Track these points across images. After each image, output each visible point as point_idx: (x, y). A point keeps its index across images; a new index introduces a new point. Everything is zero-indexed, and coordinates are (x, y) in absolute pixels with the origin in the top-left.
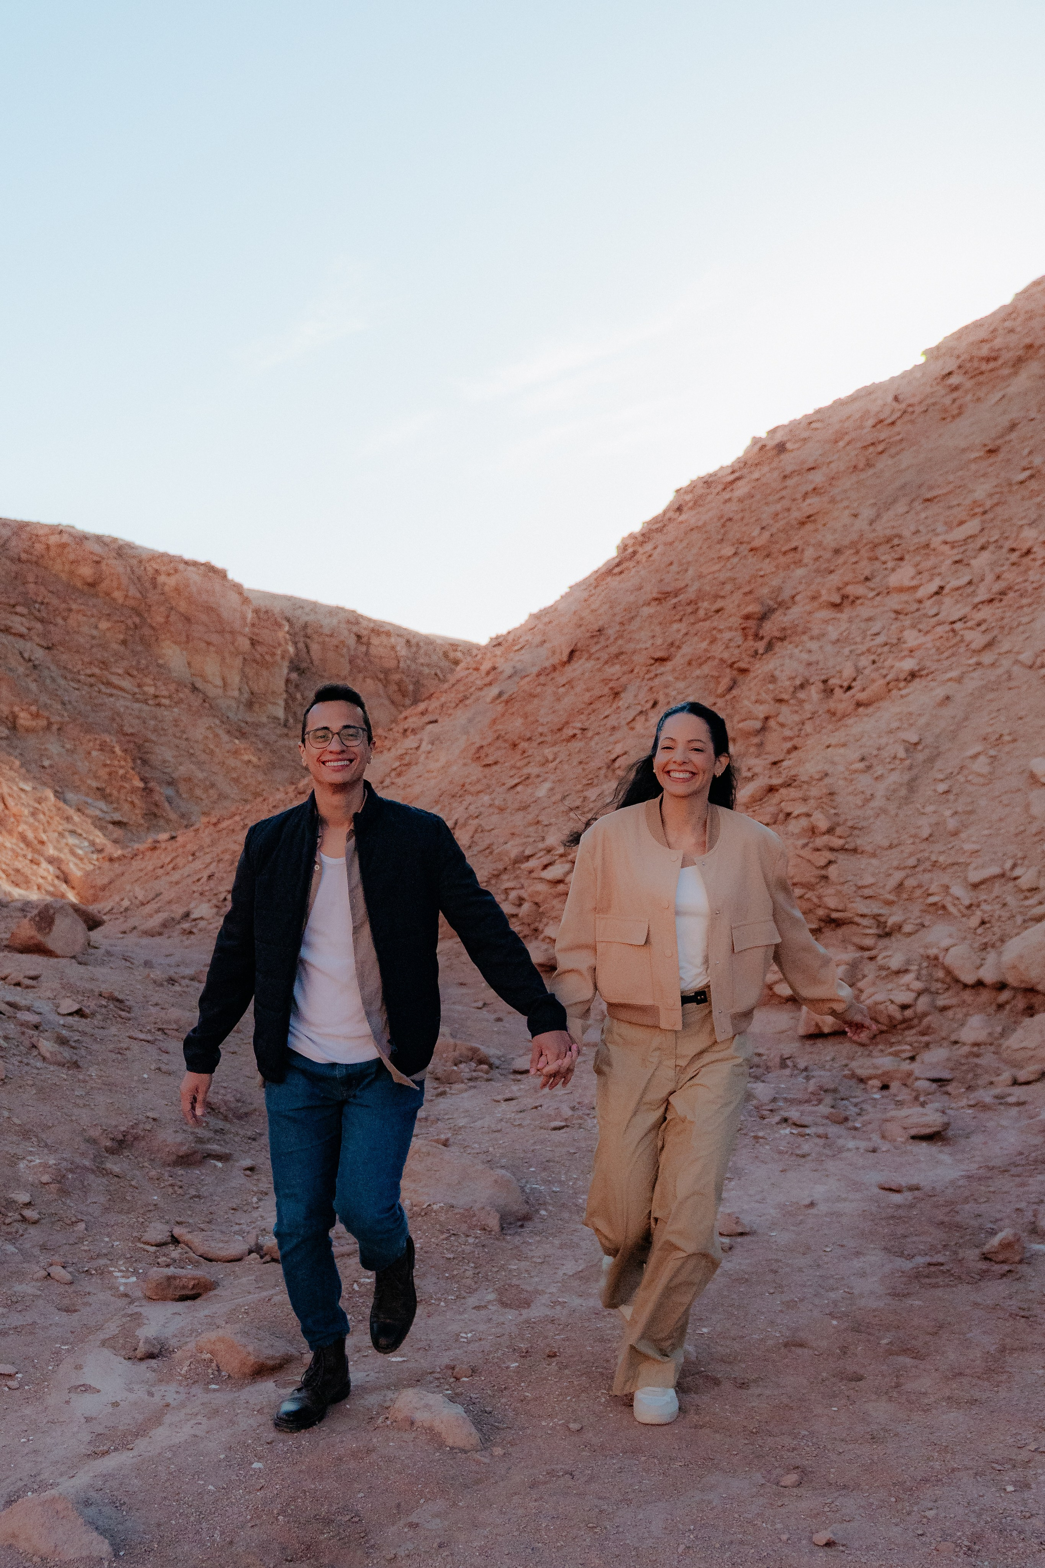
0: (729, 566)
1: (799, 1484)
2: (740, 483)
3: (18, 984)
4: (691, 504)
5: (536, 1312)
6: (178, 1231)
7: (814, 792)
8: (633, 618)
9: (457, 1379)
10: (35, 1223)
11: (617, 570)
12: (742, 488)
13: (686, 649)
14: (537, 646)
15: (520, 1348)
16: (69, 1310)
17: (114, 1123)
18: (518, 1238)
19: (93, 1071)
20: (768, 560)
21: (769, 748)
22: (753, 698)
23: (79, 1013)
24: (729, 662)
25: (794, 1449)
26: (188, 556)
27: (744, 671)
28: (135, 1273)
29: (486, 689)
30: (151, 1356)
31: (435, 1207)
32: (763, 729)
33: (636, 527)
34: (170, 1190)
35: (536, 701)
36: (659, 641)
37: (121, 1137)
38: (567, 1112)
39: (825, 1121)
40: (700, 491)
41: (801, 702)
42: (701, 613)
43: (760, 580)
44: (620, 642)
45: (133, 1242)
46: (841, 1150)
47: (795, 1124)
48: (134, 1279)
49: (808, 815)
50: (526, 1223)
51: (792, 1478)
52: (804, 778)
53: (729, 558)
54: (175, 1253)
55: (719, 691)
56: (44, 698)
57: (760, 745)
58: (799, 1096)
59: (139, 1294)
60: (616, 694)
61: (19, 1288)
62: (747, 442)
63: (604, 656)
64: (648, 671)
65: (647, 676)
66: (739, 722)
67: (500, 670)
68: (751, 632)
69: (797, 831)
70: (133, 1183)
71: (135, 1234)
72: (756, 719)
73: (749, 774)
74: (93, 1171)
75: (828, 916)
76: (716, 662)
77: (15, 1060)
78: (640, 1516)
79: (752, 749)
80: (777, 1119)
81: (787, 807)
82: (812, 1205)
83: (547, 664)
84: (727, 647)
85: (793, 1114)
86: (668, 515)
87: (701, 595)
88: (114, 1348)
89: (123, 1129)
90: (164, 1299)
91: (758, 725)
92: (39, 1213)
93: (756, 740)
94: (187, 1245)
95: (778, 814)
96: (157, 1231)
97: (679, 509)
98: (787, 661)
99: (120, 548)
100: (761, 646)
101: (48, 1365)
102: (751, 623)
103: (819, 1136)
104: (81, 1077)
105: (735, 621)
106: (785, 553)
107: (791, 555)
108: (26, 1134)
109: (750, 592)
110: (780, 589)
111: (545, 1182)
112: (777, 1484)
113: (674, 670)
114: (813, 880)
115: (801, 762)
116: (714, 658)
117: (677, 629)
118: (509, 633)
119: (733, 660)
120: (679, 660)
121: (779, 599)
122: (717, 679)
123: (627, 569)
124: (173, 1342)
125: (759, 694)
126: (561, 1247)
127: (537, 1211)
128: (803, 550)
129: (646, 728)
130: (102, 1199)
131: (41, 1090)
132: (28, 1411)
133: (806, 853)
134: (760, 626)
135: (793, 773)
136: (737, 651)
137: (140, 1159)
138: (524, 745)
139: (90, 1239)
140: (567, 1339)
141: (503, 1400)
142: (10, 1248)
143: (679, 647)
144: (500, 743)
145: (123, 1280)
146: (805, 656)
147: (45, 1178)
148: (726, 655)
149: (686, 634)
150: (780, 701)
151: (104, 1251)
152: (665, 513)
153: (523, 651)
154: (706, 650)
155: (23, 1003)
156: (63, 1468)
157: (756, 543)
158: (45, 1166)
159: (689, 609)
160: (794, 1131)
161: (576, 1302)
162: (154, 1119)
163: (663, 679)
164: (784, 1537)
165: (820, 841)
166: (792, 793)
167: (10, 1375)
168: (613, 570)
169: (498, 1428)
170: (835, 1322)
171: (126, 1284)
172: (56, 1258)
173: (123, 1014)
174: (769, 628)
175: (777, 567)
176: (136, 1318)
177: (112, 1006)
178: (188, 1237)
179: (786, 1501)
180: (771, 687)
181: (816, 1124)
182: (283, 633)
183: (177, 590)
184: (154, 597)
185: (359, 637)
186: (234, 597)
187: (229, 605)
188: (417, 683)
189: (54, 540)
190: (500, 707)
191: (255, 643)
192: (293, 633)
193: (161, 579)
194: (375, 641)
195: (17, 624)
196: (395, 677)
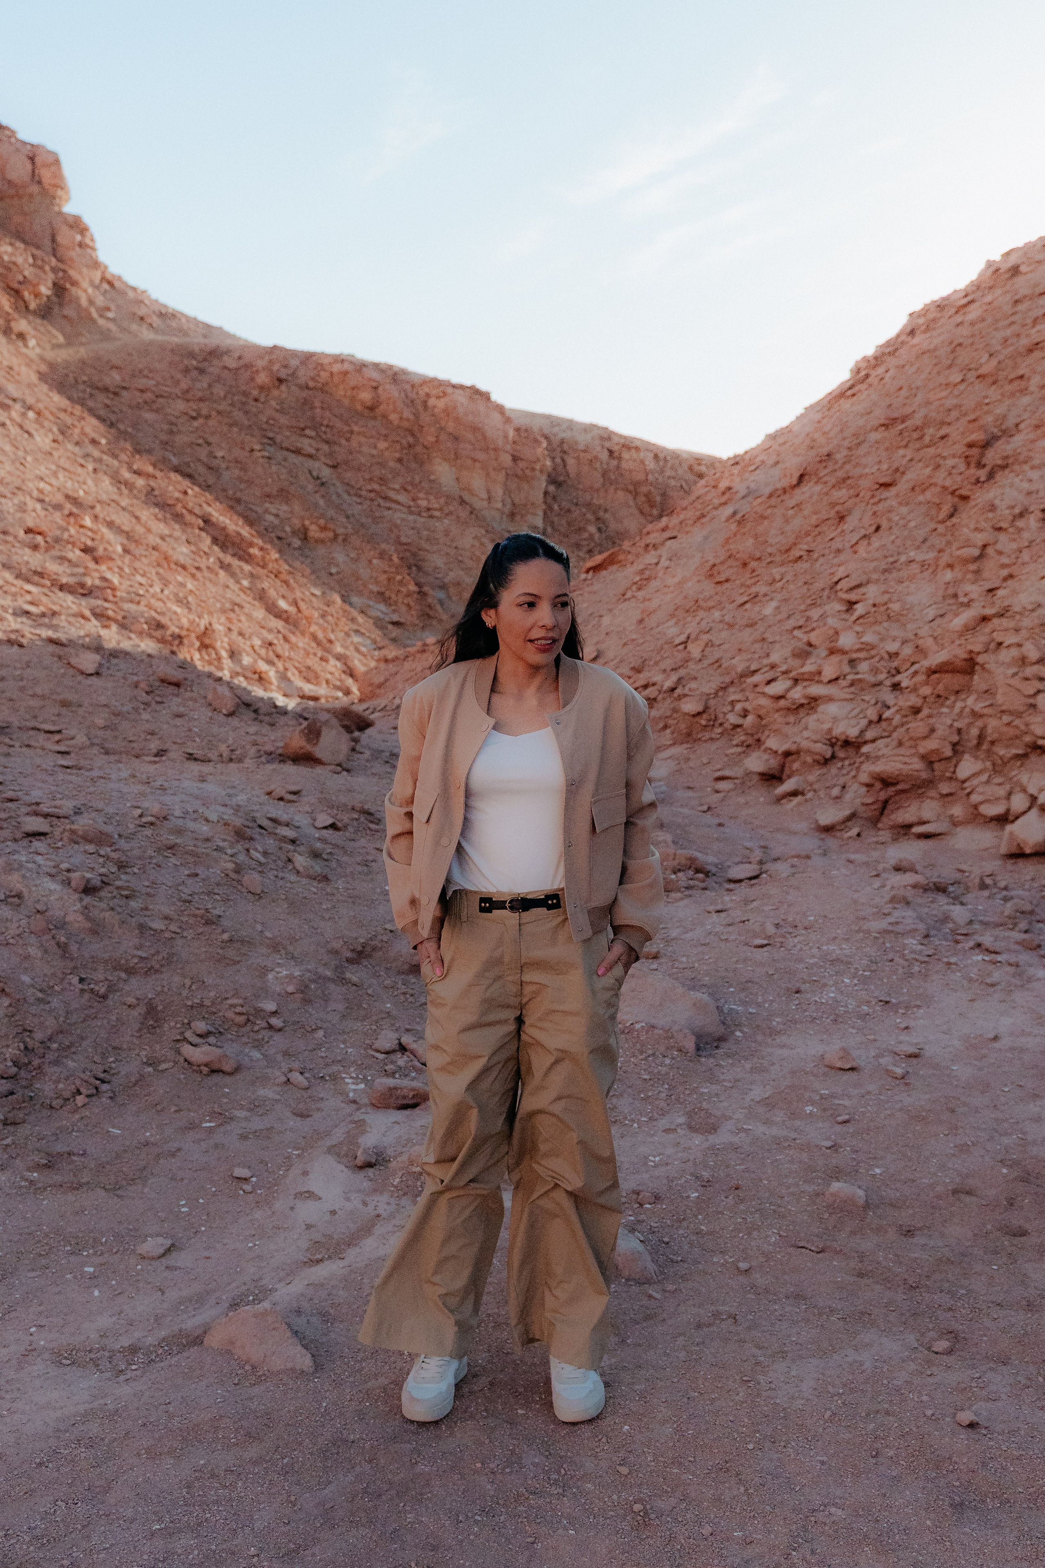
0: (956, 392)
1: (950, 1352)
2: (972, 307)
3: (281, 799)
4: (924, 327)
5: (723, 1137)
6: (406, 1040)
7: (1026, 622)
8: (859, 444)
9: (641, 1205)
10: (280, 1030)
11: (849, 393)
12: (974, 313)
13: (910, 475)
14: (771, 467)
15: (702, 1176)
16: (303, 1115)
17: (355, 935)
18: (712, 1060)
19: (341, 884)
20: (994, 387)
21: (986, 574)
22: (972, 526)
23: (333, 826)
24: (951, 489)
25: (950, 1309)
26: (455, 380)
27: (965, 498)
28: (365, 1078)
29: (721, 509)
30: (370, 1165)
31: (638, 1026)
32: (981, 556)
33: (870, 351)
34: (402, 997)
35: (766, 522)
36: (885, 467)
37: (360, 948)
38: (771, 929)
39: (1017, 947)
40: (931, 316)
41: (1020, 530)
42: (927, 439)
43: (986, 408)
44: (847, 467)
45: (365, 1049)
46: (1029, 980)
47: (987, 950)
48: (362, 1086)
49: (1020, 645)
50: (723, 1044)
51: (942, 1345)
52: (1017, 609)
53: (956, 385)
54: (401, 1060)
55: (941, 516)
56: (331, 513)
57: (978, 572)
58: (995, 919)
59: (366, 1101)
60: (842, 518)
61: (262, 1092)
62: (982, 265)
63: (832, 480)
64: (873, 496)
65: (872, 501)
66: (959, 549)
67: (734, 490)
68: (973, 461)
69: (1008, 660)
70: (370, 992)
71: (367, 1042)
72: (975, 546)
73: (966, 600)
74: (333, 980)
75: (1035, 743)
76: (938, 489)
77: (271, 875)
78: (794, 1373)
79: (969, 576)
80: (971, 944)
81: (998, 637)
82: (996, 1038)
83: (779, 485)
84: (950, 474)
85: (987, 940)
86: (900, 340)
87: (927, 422)
88: (338, 1155)
89: (362, 941)
90: (387, 1107)
91: (976, 552)
92: (284, 1022)
93: (973, 567)
94: (412, 1053)
95: (989, 644)
96: (387, 1039)
97: (912, 333)
98: (1007, 490)
99: (395, 374)
100: (982, 474)
101: (279, 1169)
102: (975, 451)
103: (1011, 965)
104: (329, 890)
105: (960, 448)
106: (1011, 381)
107: (1018, 382)
108: (275, 947)
109: (974, 420)
110: (1005, 417)
111: (743, 1003)
112: (929, 1349)
113: (897, 495)
114: (1021, 709)
115: (1014, 592)
116: (935, 485)
117: (902, 455)
118: (746, 452)
119: (955, 487)
120: (903, 486)
121: (1003, 427)
122: (938, 506)
123: (860, 391)
124: (390, 1152)
125: (978, 522)
126: (753, 1070)
127: (733, 1032)
128: (1029, 379)
129: (868, 553)
130: (341, 1007)
131: (292, 904)
132: (258, 1214)
133: (1015, 682)
134: (982, 455)
135: (1006, 603)
136: (959, 478)
137: (377, 968)
138: (754, 564)
139: (327, 1045)
140: (747, 1170)
141: (681, 1232)
142: (256, 1055)
143: (903, 473)
144: (730, 562)
145: (354, 1087)
146: (1026, 485)
147: (291, 989)
148: (948, 483)
149: (911, 460)
150: (1000, 529)
151: (339, 1058)
152: (898, 336)
153: (757, 472)
154: (929, 477)
155: (284, 817)
156: (282, 1274)
157: (983, 371)
158: (291, 977)
159: (915, 435)
160: (986, 958)
161: (760, 1129)
162: (391, 931)
163: (888, 503)
164: (929, 1413)
165: (1029, 671)
166: (1005, 622)
167: (245, 1179)
168: (846, 393)
169: (672, 1261)
170: (1005, 1171)
171: (355, 1090)
172: (296, 1065)
173: (372, 826)
174: (992, 456)
175: (1002, 395)
176: (361, 1126)
177: (362, 819)
178: (413, 1046)
179: (934, 1369)
180: (990, 515)
181: (1009, 950)
182: (541, 450)
183: (446, 411)
184: (425, 418)
185: (611, 452)
186: (497, 416)
187: (493, 424)
188: (664, 495)
189: (336, 368)
190: (733, 527)
191: (515, 459)
192: (550, 449)
193: (432, 402)
194: (626, 455)
195: (307, 445)
196: (644, 489)
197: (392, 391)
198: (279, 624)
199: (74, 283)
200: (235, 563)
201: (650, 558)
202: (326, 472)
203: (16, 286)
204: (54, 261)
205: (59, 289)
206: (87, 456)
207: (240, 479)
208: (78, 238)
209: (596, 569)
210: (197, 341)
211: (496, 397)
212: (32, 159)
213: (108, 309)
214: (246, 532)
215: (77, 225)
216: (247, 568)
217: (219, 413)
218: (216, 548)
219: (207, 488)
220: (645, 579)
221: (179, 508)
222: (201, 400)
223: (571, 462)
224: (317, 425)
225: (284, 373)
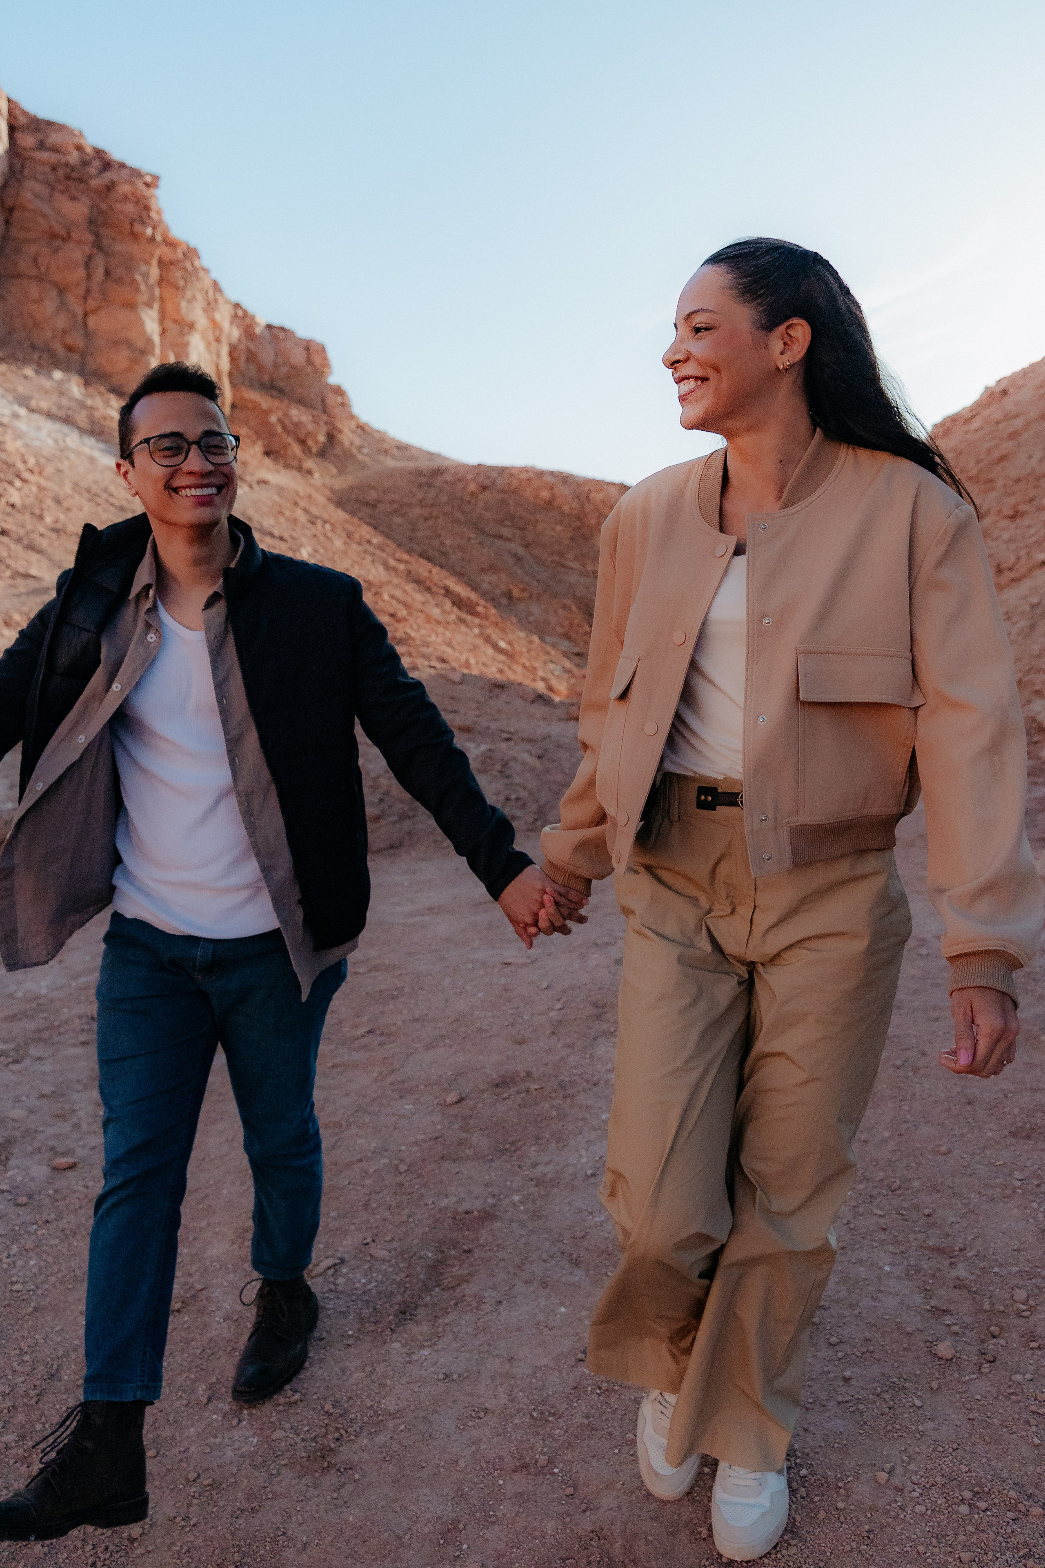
56: (527, 579)
184: (588, 507)
189: (524, 476)
193: (593, 495)
195: (506, 532)
197: (563, 491)
198: (501, 657)
199: (340, 431)
200: (469, 618)
202: (521, 551)
203: (302, 437)
204: (324, 417)
205: (330, 437)
206: (366, 552)
207: (463, 559)
208: (340, 399)
210: (424, 464)
212: (307, 349)
213: (362, 447)
214: (473, 596)
215: (339, 391)
216: (477, 621)
217: (445, 514)
218: (455, 609)
219: (442, 566)
221: (428, 583)
222: (433, 505)
224: (512, 517)
225: (487, 482)
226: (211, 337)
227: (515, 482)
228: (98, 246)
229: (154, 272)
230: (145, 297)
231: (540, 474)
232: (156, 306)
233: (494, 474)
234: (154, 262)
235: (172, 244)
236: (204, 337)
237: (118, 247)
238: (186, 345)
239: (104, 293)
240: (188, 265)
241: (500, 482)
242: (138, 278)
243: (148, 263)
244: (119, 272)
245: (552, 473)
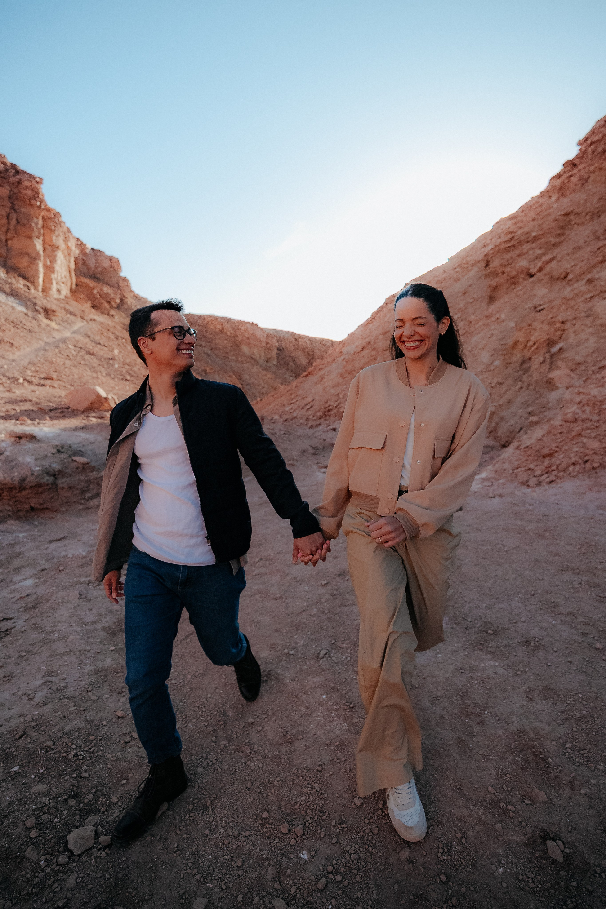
8: (377, 339)
26: (246, 320)
29: (339, 357)
33: (375, 309)
35: (354, 361)
44: (375, 345)
56: (213, 364)
60: (375, 359)
63: (371, 349)
67: (343, 352)
83: (356, 350)
99: (228, 320)
152: (382, 305)
153: (348, 346)
168: (370, 322)
182: (274, 340)
183: (245, 331)
184: (238, 333)
185: (296, 339)
186: (260, 331)
187: (259, 334)
188: (313, 352)
189: (210, 319)
190: (345, 363)
191: (267, 344)
192: (277, 340)
193: (240, 327)
194: (300, 340)
195: (203, 344)
196: (307, 350)
197: (227, 326)
199: (126, 298)
201: (322, 373)
202: (209, 352)
203: (109, 300)
204: (119, 291)
205: (122, 300)
208: (126, 283)
209: (306, 376)
211: (260, 325)
212: (110, 260)
215: (125, 280)
220: (322, 379)
223: (283, 343)
224: (205, 337)
225: (193, 322)
226: (66, 254)
227: (206, 322)
228: (13, 208)
229: (40, 222)
230: (36, 234)
231: (217, 318)
232: (41, 238)
233: (196, 318)
234: (41, 217)
235: (49, 210)
236: (63, 253)
237: (23, 210)
238: (55, 256)
239: (16, 230)
240: (56, 220)
241: (200, 322)
242: (33, 225)
243: (38, 218)
244: (24, 221)
245: (222, 318)
